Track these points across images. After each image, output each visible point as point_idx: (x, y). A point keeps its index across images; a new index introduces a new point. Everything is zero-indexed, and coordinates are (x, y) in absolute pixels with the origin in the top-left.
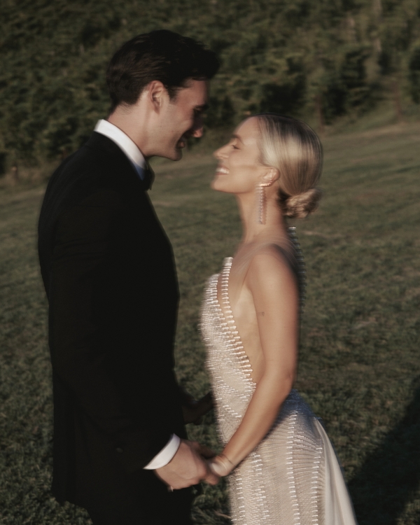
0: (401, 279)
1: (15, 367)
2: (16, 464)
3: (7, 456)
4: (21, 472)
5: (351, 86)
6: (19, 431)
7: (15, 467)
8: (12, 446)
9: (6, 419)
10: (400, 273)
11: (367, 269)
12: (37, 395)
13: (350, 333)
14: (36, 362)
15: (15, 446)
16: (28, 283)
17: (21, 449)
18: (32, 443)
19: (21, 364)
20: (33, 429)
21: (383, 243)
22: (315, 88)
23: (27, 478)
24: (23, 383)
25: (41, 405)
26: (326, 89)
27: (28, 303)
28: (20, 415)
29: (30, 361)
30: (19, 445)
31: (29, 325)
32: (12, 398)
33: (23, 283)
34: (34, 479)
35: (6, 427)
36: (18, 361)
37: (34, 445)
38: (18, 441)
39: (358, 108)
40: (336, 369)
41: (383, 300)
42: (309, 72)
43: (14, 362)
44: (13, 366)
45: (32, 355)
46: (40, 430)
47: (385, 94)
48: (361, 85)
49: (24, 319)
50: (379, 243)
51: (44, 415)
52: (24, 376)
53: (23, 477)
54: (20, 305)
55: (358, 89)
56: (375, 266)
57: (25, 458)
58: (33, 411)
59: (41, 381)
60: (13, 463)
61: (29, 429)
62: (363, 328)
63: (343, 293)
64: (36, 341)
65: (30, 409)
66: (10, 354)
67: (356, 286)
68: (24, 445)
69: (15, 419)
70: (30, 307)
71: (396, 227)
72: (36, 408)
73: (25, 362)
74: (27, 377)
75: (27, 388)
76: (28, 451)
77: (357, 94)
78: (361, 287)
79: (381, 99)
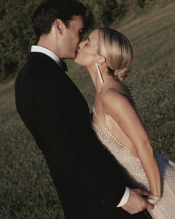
0: (170, 80)
1: (16, 169)
2: (35, 211)
3: (29, 209)
4: (39, 214)
5: (112, 9)
6: (30, 196)
7: (35, 213)
8: (29, 204)
9: (21, 193)
10: (168, 78)
11: (153, 81)
12: (31, 178)
13: (159, 109)
14: (24, 164)
15: (31, 203)
16: (5, 132)
17: (34, 204)
18: (38, 200)
19: (17, 167)
20: (35, 194)
21: (154, 68)
22: (98, 14)
23: (43, 216)
24: (22, 175)
25: (35, 182)
26: (102, 13)
27: (9, 140)
28: (27, 189)
29: (21, 164)
30: (32, 202)
31: (14, 149)
32: (20, 183)
33: (3, 132)
34: (46, 216)
35: (23, 196)
36: (15, 166)
37: (39, 200)
38: (31, 201)
39: (118, 17)
40: (160, 126)
41: (167, 91)
42: (92, 8)
43: (14, 167)
44: (14, 169)
45: (21, 162)
46: (39, 193)
47: (127, 8)
48: (116, 7)
49: (10, 147)
50: (152, 69)
51: (38, 186)
52: (21, 172)
53: (41, 216)
54: (6, 142)
55: (115, 10)
56: (156, 79)
57: (38, 207)
58: (32, 186)
59: (30, 171)
60: (33, 211)
61: (34, 194)
62: (164, 106)
63: (148, 94)
64: (20, 155)
65: (31, 185)
66: (10, 164)
67: (152, 89)
68: (35, 202)
69: (26, 191)
70: (11, 142)
71: (157, 60)
72: (33, 184)
73: (19, 165)
74: (23, 172)
75: (25, 177)
76: (38, 204)
77: (115, 12)
78: (154, 89)
79: (126, 11)
